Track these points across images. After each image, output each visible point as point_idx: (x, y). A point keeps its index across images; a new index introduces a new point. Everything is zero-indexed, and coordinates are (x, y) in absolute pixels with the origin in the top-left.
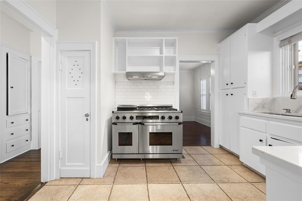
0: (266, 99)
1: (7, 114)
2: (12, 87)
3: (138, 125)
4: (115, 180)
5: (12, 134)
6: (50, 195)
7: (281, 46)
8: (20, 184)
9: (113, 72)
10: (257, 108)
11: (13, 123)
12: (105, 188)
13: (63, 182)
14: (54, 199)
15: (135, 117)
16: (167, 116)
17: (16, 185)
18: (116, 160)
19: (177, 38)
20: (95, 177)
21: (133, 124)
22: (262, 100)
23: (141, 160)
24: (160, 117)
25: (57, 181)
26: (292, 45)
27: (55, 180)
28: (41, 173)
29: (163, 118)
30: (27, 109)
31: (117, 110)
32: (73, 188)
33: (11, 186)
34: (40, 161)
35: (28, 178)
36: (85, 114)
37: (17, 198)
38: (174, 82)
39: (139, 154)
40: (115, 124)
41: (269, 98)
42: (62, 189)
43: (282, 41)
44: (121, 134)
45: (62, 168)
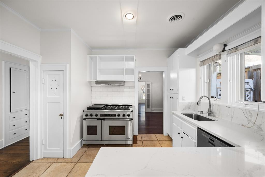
0: (192, 103)
1: (10, 112)
2: (14, 92)
3: (101, 120)
4: (80, 159)
5: (15, 125)
6: (32, 169)
7: (201, 66)
8: (16, 162)
9: (88, 80)
10: (185, 109)
11: (15, 117)
12: (70, 165)
13: (44, 161)
14: (34, 172)
15: (99, 115)
16: (121, 114)
17: (13, 163)
18: (87, 145)
19: (134, 56)
20: (67, 157)
21: (97, 120)
22: (188, 103)
23: (105, 145)
24: (117, 115)
25: (40, 160)
26: (207, 65)
27: (40, 159)
28: (29, 154)
29: (119, 115)
30: (26, 107)
31: (87, 110)
32: (49, 164)
33: (9, 163)
34: (29, 145)
35: (21, 158)
36: (60, 114)
37: (11, 171)
38: (134, 87)
39: (102, 141)
40: (85, 119)
41: (194, 102)
42: (42, 165)
43: (202, 61)
44: (89, 127)
45: (44, 151)
